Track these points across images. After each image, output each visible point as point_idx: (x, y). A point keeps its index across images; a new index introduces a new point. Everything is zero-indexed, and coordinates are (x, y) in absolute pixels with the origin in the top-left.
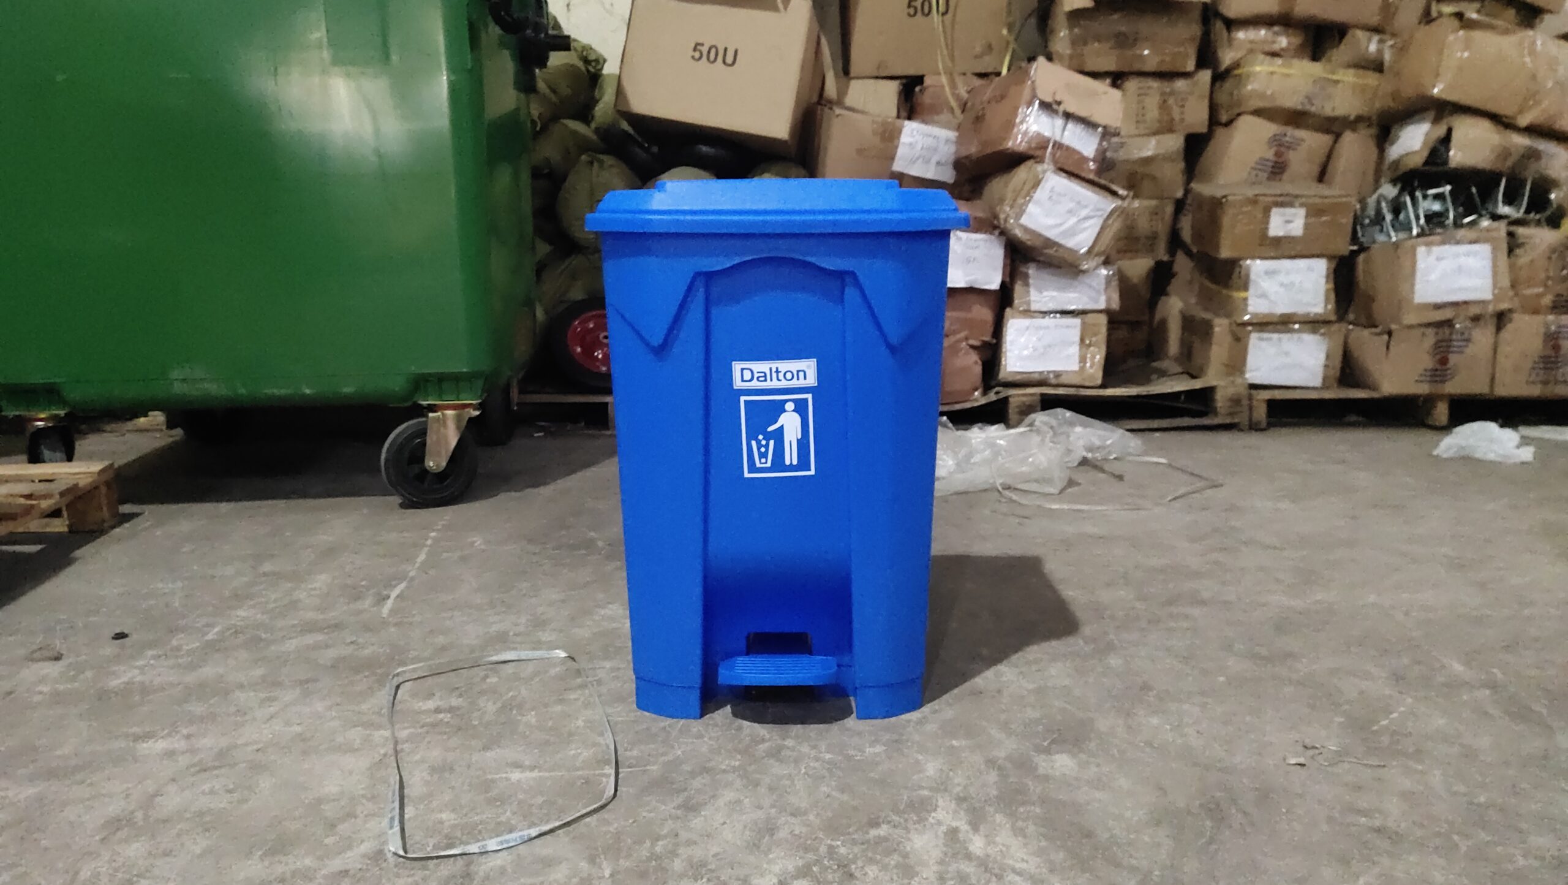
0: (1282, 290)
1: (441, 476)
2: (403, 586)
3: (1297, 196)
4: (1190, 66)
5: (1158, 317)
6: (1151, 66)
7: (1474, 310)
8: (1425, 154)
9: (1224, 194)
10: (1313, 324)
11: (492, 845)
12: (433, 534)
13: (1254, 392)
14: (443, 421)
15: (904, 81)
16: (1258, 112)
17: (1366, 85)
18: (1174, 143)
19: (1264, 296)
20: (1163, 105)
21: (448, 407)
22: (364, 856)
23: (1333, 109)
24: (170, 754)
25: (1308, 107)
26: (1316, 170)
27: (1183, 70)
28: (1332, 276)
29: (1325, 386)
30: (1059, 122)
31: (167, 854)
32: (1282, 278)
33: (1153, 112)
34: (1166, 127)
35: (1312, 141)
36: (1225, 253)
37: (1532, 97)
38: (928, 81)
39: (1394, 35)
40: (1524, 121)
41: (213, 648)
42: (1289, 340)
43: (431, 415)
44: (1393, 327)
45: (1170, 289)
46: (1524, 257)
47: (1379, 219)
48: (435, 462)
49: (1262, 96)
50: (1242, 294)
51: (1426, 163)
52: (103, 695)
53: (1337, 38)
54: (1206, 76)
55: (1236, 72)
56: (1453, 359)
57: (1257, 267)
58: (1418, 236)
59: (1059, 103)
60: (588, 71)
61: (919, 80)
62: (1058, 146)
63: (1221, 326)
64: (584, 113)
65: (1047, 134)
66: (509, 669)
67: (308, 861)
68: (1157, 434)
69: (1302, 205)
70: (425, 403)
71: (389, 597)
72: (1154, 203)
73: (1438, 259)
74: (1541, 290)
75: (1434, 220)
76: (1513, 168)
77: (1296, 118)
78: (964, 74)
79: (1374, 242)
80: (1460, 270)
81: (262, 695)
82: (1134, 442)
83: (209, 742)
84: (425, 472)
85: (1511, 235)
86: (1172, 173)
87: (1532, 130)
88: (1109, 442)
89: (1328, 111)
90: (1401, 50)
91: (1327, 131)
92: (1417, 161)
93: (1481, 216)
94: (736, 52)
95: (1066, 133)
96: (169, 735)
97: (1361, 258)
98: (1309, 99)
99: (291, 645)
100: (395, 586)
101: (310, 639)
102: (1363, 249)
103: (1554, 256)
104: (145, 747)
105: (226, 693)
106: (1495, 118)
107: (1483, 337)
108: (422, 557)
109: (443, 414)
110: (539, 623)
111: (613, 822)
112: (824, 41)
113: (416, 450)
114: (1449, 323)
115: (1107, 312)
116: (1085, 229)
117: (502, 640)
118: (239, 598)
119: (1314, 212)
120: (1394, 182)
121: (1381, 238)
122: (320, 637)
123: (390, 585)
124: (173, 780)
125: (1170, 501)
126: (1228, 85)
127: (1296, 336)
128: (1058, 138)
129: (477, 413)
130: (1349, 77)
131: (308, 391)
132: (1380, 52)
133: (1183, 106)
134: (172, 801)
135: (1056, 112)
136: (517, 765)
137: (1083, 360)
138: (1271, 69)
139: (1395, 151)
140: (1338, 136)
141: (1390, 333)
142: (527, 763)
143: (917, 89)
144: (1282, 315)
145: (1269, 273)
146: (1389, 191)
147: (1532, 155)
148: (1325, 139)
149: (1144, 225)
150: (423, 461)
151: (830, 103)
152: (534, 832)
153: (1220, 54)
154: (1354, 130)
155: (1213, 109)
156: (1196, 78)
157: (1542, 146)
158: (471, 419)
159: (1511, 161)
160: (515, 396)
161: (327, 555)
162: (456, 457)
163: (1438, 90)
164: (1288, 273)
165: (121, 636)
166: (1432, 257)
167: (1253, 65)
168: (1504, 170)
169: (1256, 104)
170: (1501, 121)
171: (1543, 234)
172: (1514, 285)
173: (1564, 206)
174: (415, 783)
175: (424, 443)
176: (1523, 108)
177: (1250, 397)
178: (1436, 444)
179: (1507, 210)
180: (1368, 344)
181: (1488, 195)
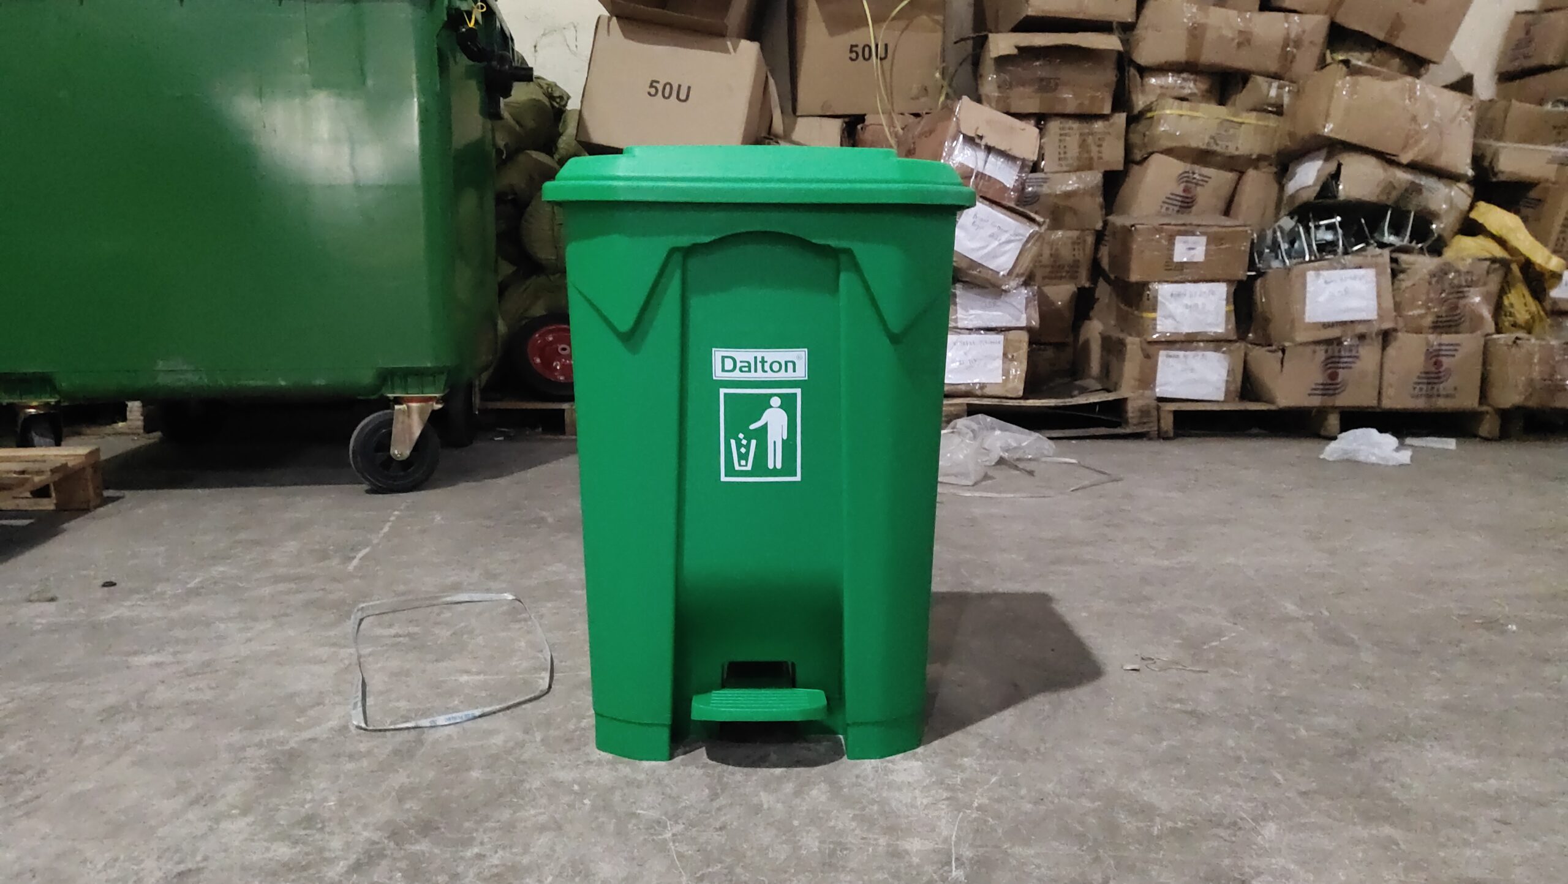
0: (1186, 311)
1: (406, 464)
2: (367, 550)
3: (1199, 226)
4: (1107, 110)
5: (1082, 339)
6: (1071, 109)
7: (1361, 329)
8: (1318, 188)
9: (1132, 223)
10: (1216, 343)
11: (441, 720)
12: (396, 513)
13: (1160, 404)
14: (409, 412)
15: (847, 120)
16: (1169, 152)
17: (1267, 126)
18: (1094, 178)
19: (1171, 316)
20: (1083, 145)
21: (412, 400)
22: (332, 729)
23: (1237, 149)
24: (159, 665)
25: (1214, 148)
26: (1221, 205)
27: (1100, 113)
28: (1232, 300)
29: (1227, 399)
30: (981, 155)
31: (159, 729)
32: (1187, 301)
33: (1073, 150)
34: (1084, 165)
35: (1219, 179)
36: (1135, 277)
37: (1412, 137)
38: (869, 120)
39: (1292, 82)
40: (1405, 159)
41: (196, 592)
42: (1194, 357)
43: (397, 407)
44: (1287, 344)
45: (1091, 314)
46: (1406, 282)
47: (1275, 247)
48: (400, 450)
49: (1170, 136)
50: (1151, 315)
51: (1317, 197)
52: (95, 627)
53: (1241, 86)
54: (1121, 118)
55: (1149, 115)
56: (1342, 373)
57: (1164, 291)
58: (1310, 261)
59: (981, 138)
60: (552, 104)
61: (861, 118)
62: (980, 176)
63: (1133, 343)
65: (971, 166)
66: (461, 608)
67: (281, 733)
68: (1074, 442)
69: (1203, 234)
70: (391, 396)
71: (354, 558)
72: (1074, 234)
73: (1327, 282)
74: (1423, 311)
75: (1326, 248)
76: (1397, 202)
77: (1203, 157)
78: (902, 114)
79: (1270, 267)
80: (1346, 292)
81: (242, 625)
82: (1048, 446)
83: (193, 657)
84: (390, 459)
85: (1394, 260)
86: (1093, 205)
87: (1413, 167)
88: (1024, 444)
89: (1232, 151)
90: (1297, 94)
91: (1232, 170)
92: (1310, 195)
93: (1368, 244)
94: (689, 88)
95: (987, 166)
96: (158, 651)
97: (1259, 282)
98: (1213, 139)
99: (265, 591)
100: (360, 550)
101: (281, 587)
102: (1261, 274)
103: (1434, 280)
104: (136, 660)
105: (208, 624)
106: (1380, 155)
107: (1369, 355)
108: (386, 529)
109: (408, 407)
110: (492, 576)
111: (544, 707)
112: (771, 81)
113: (382, 438)
114: (1338, 341)
115: (1029, 329)
116: (1005, 253)
117: (457, 588)
118: (217, 558)
119: (1214, 240)
120: (1291, 215)
121: (1275, 264)
122: (293, 586)
123: (354, 549)
124: (163, 682)
125: (1074, 491)
126: (1141, 127)
127: (1200, 353)
128: (981, 170)
129: (439, 406)
130: (1251, 118)
131: (283, 383)
132: (1279, 96)
133: (1100, 146)
134: (162, 694)
135: (978, 145)
136: (467, 672)
137: (1006, 373)
138: (1181, 112)
139: (1292, 187)
140: (1241, 173)
141: (1283, 351)
142: (474, 670)
143: (859, 127)
144: (1188, 334)
145: (1175, 296)
146: (1287, 223)
147: (1415, 190)
148: (1230, 176)
149: (1067, 254)
150: (389, 450)
151: (777, 137)
152: (477, 712)
153: (1134, 97)
154: (1256, 168)
155: (1128, 149)
156: (1112, 121)
157: (1425, 181)
158: (434, 412)
159: (1394, 195)
160: (477, 400)
161: (296, 528)
162: (420, 446)
163: (1328, 130)
164: (1191, 296)
165: (110, 584)
166: (1321, 281)
167: (1164, 109)
168: (1389, 203)
169: (1167, 144)
170: (1387, 159)
171: (1422, 264)
172: (1397, 306)
173: (1445, 234)
174: (376, 683)
175: (390, 434)
176: (1405, 147)
177: (1158, 409)
178: (1323, 449)
179: (1389, 238)
180: (1265, 361)
181: (1375, 226)
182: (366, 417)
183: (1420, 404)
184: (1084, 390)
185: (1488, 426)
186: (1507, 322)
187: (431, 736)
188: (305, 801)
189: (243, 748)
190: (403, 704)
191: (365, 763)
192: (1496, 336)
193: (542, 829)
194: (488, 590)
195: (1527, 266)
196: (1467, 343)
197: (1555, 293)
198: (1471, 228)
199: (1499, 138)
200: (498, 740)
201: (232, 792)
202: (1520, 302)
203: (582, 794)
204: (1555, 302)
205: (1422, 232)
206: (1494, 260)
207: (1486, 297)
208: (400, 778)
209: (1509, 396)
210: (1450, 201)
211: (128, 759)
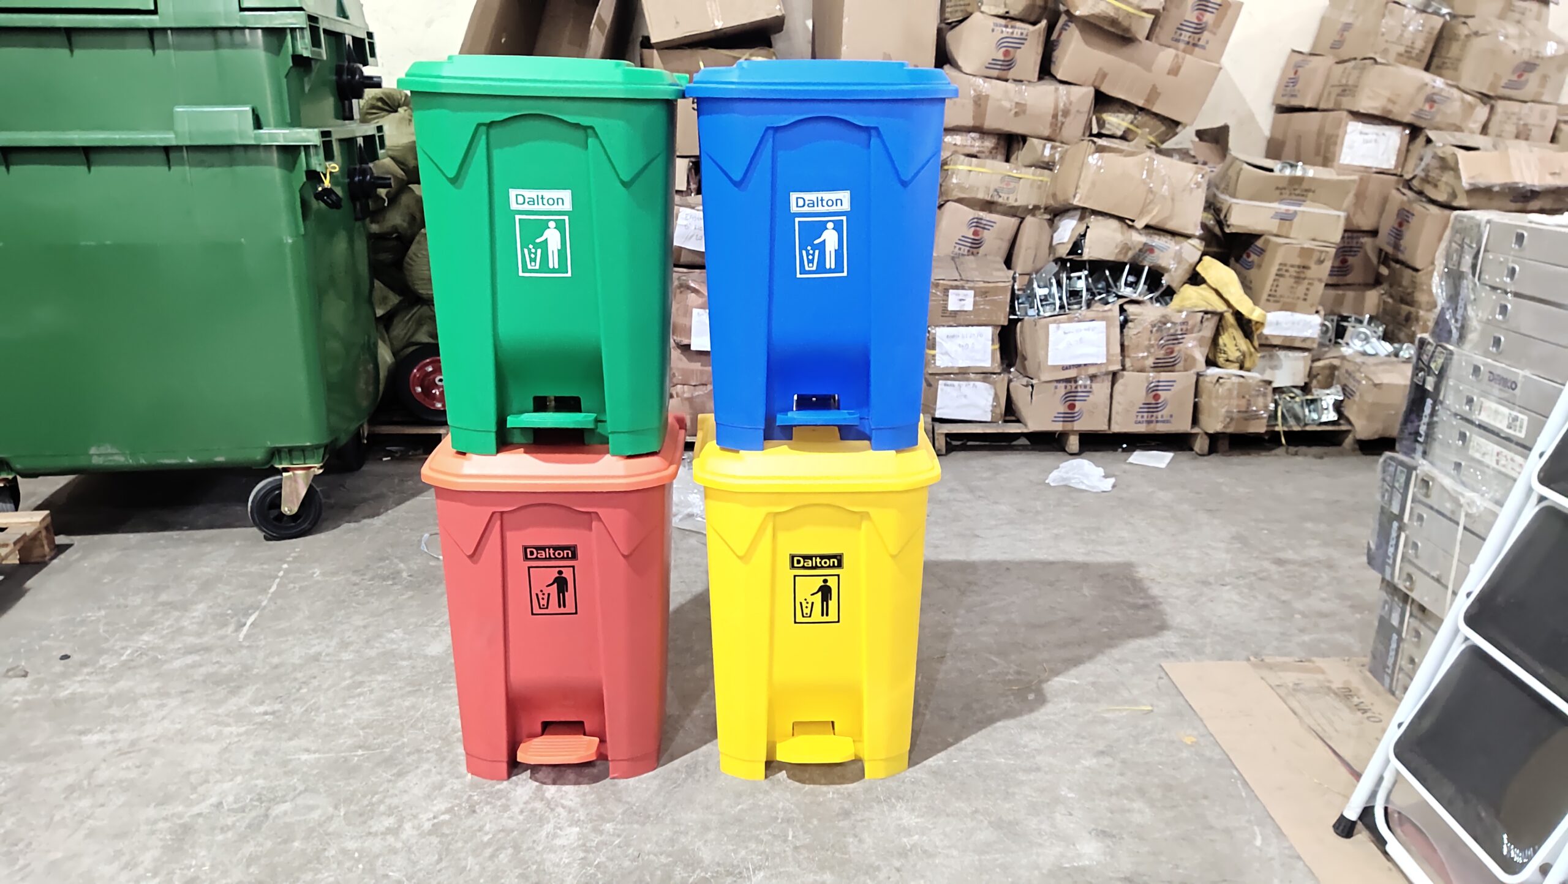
0: (960, 349)
1: (295, 518)
2: (257, 613)
3: (969, 281)
7: (1092, 371)
8: (1070, 246)
10: (985, 375)
12: (285, 566)
13: (937, 425)
14: (294, 479)
15: (693, 160)
16: (960, 201)
17: (1042, 181)
19: (946, 353)
21: (298, 469)
22: (211, 805)
23: (1016, 200)
24: (102, 744)
25: (996, 199)
28: (997, 340)
29: (993, 422)
31: (102, 805)
32: (959, 341)
35: (1003, 223)
37: (1148, 204)
39: (1062, 143)
40: (1142, 223)
41: (128, 667)
42: (967, 386)
43: (285, 474)
44: (1035, 381)
46: (1131, 330)
47: (1032, 296)
48: (289, 507)
49: (960, 187)
50: (932, 352)
51: (1070, 252)
52: (57, 703)
53: (1021, 144)
55: (947, 167)
57: (941, 333)
58: (1059, 313)
67: (180, 808)
69: (970, 288)
70: (280, 467)
71: (245, 624)
73: (1065, 333)
74: (1146, 354)
76: (1134, 257)
77: (989, 206)
79: (1027, 315)
80: (1082, 341)
81: (159, 702)
83: (125, 736)
84: (282, 515)
85: (1123, 312)
87: (1149, 229)
89: (1012, 202)
91: (1014, 216)
92: (1067, 250)
93: (1107, 296)
96: (100, 731)
97: (1018, 325)
98: (996, 192)
99: (177, 664)
100: (251, 615)
101: (190, 659)
102: (1019, 320)
103: (1155, 330)
105: (135, 700)
106: (1121, 219)
107: (1100, 391)
108: (274, 588)
109: (294, 474)
113: (273, 499)
114: (1075, 380)
118: (145, 625)
119: (980, 293)
120: (1056, 261)
121: (1031, 312)
122: (196, 658)
123: (247, 615)
124: (105, 761)
127: (972, 383)
129: (321, 471)
130: (1029, 174)
131: (191, 461)
132: (1052, 155)
134: (104, 774)
136: (307, 750)
138: (970, 168)
139: (1056, 238)
140: (1023, 219)
141: (1032, 386)
142: (313, 749)
144: (960, 368)
145: (950, 337)
146: (1051, 269)
147: (1148, 249)
148: (1014, 221)
150: (280, 507)
154: (1034, 215)
157: (1158, 241)
158: (315, 476)
159: (1131, 254)
160: (365, 431)
161: (206, 586)
162: (306, 502)
163: (1078, 197)
164: (963, 337)
165: (65, 657)
166: (1060, 332)
167: (955, 164)
168: (1126, 261)
169: (958, 194)
170: (1126, 223)
171: (1149, 312)
172: (1124, 352)
173: (1174, 285)
175: (280, 494)
176: (1142, 213)
177: (934, 431)
178: (1048, 475)
179: (1127, 291)
180: (1021, 391)
181: (1115, 280)
182: (257, 483)
183: (1142, 429)
185: (1201, 444)
186: (1219, 358)
188: (191, 867)
189: (155, 822)
191: (230, 834)
192: (1208, 372)
195: (1240, 316)
196: (1182, 380)
197: (1262, 333)
198: (1195, 279)
199: (1234, 196)
201: (147, 859)
202: (1233, 342)
203: (358, 861)
204: (1263, 338)
205: (1153, 284)
206: (1209, 312)
207: (1201, 341)
208: (249, 849)
209: (1214, 423)
210: (1180, 258)
211: (83, 832)
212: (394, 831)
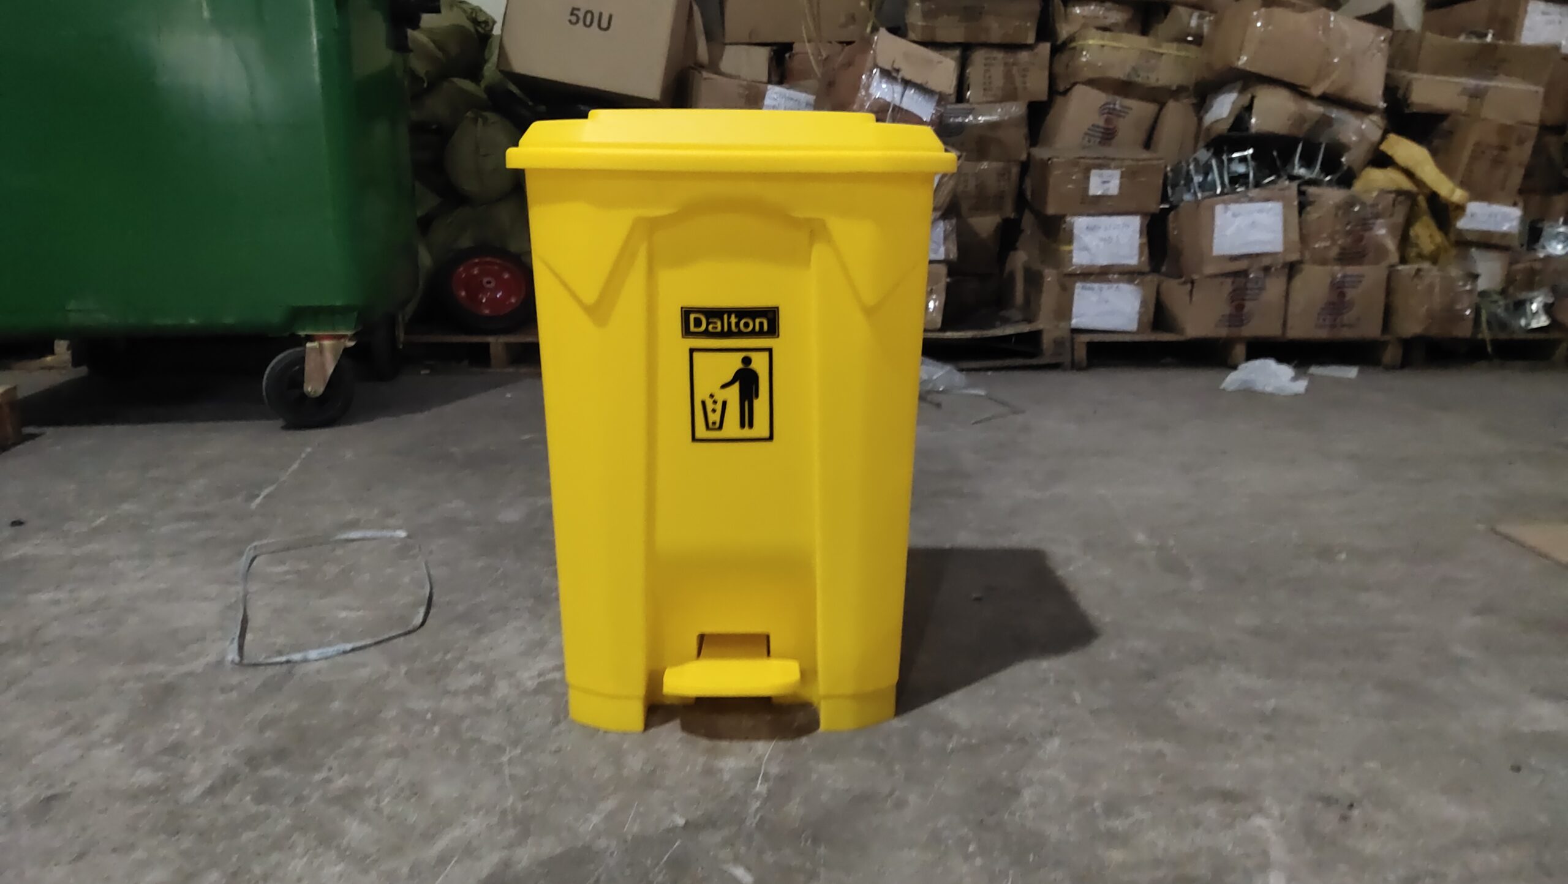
0: (1102, 244)
1: (320, 400)
2: (273, 487)
3: (1113, 159)
4: (1031, 40)
5: (1008, 268)
6: (996, 37)
7: (1266, 262)
8: (1231, 120)
9: (1050, 156)
10: (1131, 275)
11: (313, 654)
12: (308, 450)
13: (1075, 335)
14: (321, 350)
15: (775, 48)
16: (1091, 83)
17: (1188, 57)
18: (1016, 109)
19: (1086, 249)
20: (1008, 77)
21: (324, 338)
22: (208, 663)
23: (1157, 80)
24: (55, 602)
25: (1134, 78)
26: (1142, 136)
27: (1023, 42)
28: (1145, 232)
29: (1139, 331)
30: (898, 88)
31: (46, 664)
32: (1101, 233)
33: (998, 81)
34: (1009, 95)
35: (1139, 109)
36: (1051, 210)
37: (1324, 70)
38: (797, 47)
39: (1213, 11)
40: (1317, 91)
41: (97, 532)
42: (1109, 288)
43: (309, 345)
44: (1195, 277)
45: (1018, 244)
46: (1313, 214)
47: (1189, 180)
48: (314, 386)
49: (1092, 66)
50: (1068, 248)
51: (1230, 130)
53: (1162, 15)
54: (1045, 48)
55: (1073, 45)
56: (1249, 305)
57: (1080, 223)
58: (1222, 193)
59: (898, 71)
60: (477, 31)
61: (788, 47)
62: (897, 109)
63: (1050, 276)
64: (474, 72)
65: (888, 99)
66: (355, 545)
67: (161, 667)
68: (990, 373)
69: (1116, 168)
70: (302, 333)
71: (258, 496)
72: (1000, 165)
73: (1235, 215)
74: (1328, 244)
75: (1238, 180)
76: (1307, 135)
77: (1124, 88)
78: (830, 42)
79: (1182, 200)
80: (1253, 225)
81: (139, 563)
82: (959, 378)
83: (88, 594)
84: (304, 396)
85: (1301, 193)
86: (1017, 137)
87: (1326, 99)
88: (935, 377)
89: (1153, 82)
90: (1216, 24)
91: (1152, 100)
92: (1224, 127)
93: (1279, 177)
94: (610, 17)
95: (905, 99)
96: (55, 590)
97: (1172, 213)
98: (1135, 70)
99: (164, 530)
100: (266, 488)
101: (184, 525)
102: (1173, 207)
103: (1340, 213)
104: (34, 598)
105: (106, 562)
106: (1292, 87)
107: (1274, 287)
108: (295, 466)
109: (320, 344)
110: (390, 513)
111: (415, 641)
112: (696, 8)
113: (294, 376)
114: (1244, 273)
115: (946, 262)
117: (354, 525)
118: (126, 496)
119: (1128, 173)
120: (1208, 147)
121: (1187, 197)
122: (195, 524)
123: (261, 488)
124: (58, 618)
125: (973, 424)
126: (1064, 57)
127: (1115, 286)
128: (897, 103)
129: (352, 344)
130: (1170, 50)
132: (1200, 26)
133: (1024, 76)
134: (54, 630)
135: (895, 79)
136: (346, 608)
138: (1102, 42)
139: (1209, 118)
140: (1162, 105)
141: (1193, 282)
142: (355, 606)
143: (787, 55)
144: (1102, 267)
145: (1091, 229)
146: (1203, 155)
147: (1325, 122)
148: (1150, 108)
149: (992, 185)
150: (302, 387)
151: (701, 66)
152: (349, 647)
153: (1058, 26)
154: (1177, 100)
155: (1052, 79)
156: (1036, 51)
157: (1335, 113)
158: (346, 350)
159: (1306, 126)
160: (401, 336)
161: (208, 465)
162: (334, 383)
163: (1243, 61)
164: (1106, 229)
165: (17, 523)
166: (1229, 214)
167: (1085, 39)
168: (1301, 136)
169: (1089, 74)
170: (1299, 91)
171: (1330, 196)
172: (1304, 239)
173: (1355, 167)
174: (257, 619)
175: (302, 370)
176: (1317, 80)
177: (1072, 340)
178: (1224, 379)
179: (1302, 171)
180: (1175, 292)
181: (1287, 158)
182: (277, 355)
183: (1323, 334)
184: (1006, 321)
185: (1391, 354)
186: (1413, 253)
187: (301, 670)
188: (172, 731)
189: (123, 682)
190: (281, 640)
191: (234, 695)
192: (1400, 267)
193: (389, 754)
194: (383, 528)
195: (1433, 198)
196: (1371, 275)
197: (1462, 224)
198: (1381, 160)
199: (1414, 70)
200: (364, 673)
201: (107, 723)
202: (1425, 234)
203: (434, 722)
204: (1460, 232)
205: (1332, 164)
206: (1399, 193)
207: (1391, 229)
208: (265, 710)
209: (1410, 326)
210: (1361, 134)
211: (13, 692)
212: (486, 689)
